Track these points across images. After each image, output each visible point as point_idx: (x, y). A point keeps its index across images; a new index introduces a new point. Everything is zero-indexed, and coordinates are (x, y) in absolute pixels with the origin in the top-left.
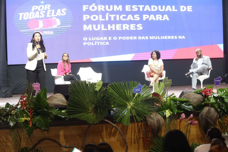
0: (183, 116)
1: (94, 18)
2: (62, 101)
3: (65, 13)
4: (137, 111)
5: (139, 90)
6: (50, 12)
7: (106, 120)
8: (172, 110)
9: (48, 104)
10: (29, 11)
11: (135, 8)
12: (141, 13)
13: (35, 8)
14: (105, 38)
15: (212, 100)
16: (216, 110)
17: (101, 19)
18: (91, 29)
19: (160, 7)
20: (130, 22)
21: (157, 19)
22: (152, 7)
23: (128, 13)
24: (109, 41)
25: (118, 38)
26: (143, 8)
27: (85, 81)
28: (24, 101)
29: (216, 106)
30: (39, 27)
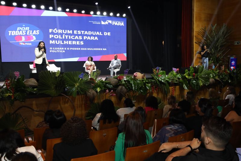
0: (107, 91)
1: (56, 37)
2: (35, 83)
3: (38, 33)
4: (81, 88)
5: (82, 76)
6: (29, 32)
7: (62, 94)
8: (101, 88)
9: (25, 85)
10: (16, 30)
11: (79, 32)
12: (83, 36)
13: (19, 28)
14: (63, 49)
15: (123, 82)
16: (126, 88)
17: (60, 38)
18: (54, 43)
19: (93, 32)
20: (76, 40)
21: (92, 39)
22: (89, 32)
23: (75, 35)
24: (65, 50)
25: (70, 49)
26: (84, 33)
27: (50, 71)
28: (8, 83)
29: (126, 86)
30: (22, 40)
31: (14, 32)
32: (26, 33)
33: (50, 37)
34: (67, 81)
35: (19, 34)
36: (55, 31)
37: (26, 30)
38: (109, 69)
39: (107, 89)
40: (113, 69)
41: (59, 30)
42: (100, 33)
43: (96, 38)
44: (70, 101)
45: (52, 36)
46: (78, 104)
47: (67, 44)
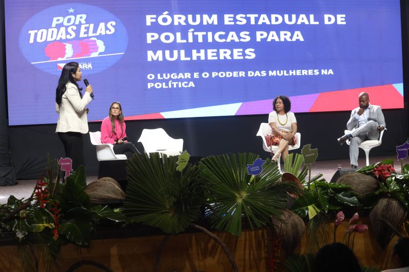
0: (341, 215)
1: (167, 38)
2: (114, 192)
3: (113, 30)
4: (254, 208)
5: (257, 168)
6: (86, 28)
7: (197, 226)
8: (319, 206)
9: (88, 197)
11: (241, 19)
12: (252, 29)
13: (58, 20)
14: (188, 75)
15: (394, 187)
16: (401, 204)
17: (179, 40)
18: (161, 59)
19: (286, 16)
20: (232, 45)
21: (282, 39)
22: (273, 16)
23: (228, 29)
24: (194, 80)
25: (211, 75)
26: (257, 19)
28: (42, 191)
29: (402, 197)
30: (67, 56)
31: (45, 31)
32: (77, 32)
33: (149, 40)
34: (212, 185)
35: (58, 39)
36: (165, 20)
37: (77, 23)
38: (344, 140)
39: (338, 211)
40: (357, 139)
41: (176, 17)
42: (312, 16)
43: (298, 36)
44: (220, 247)
45: (153, 36)
46: (247, 257)
47: (203, 58)
